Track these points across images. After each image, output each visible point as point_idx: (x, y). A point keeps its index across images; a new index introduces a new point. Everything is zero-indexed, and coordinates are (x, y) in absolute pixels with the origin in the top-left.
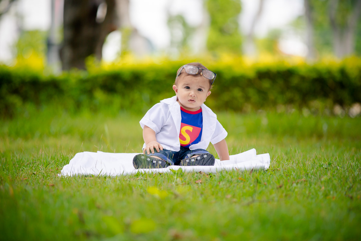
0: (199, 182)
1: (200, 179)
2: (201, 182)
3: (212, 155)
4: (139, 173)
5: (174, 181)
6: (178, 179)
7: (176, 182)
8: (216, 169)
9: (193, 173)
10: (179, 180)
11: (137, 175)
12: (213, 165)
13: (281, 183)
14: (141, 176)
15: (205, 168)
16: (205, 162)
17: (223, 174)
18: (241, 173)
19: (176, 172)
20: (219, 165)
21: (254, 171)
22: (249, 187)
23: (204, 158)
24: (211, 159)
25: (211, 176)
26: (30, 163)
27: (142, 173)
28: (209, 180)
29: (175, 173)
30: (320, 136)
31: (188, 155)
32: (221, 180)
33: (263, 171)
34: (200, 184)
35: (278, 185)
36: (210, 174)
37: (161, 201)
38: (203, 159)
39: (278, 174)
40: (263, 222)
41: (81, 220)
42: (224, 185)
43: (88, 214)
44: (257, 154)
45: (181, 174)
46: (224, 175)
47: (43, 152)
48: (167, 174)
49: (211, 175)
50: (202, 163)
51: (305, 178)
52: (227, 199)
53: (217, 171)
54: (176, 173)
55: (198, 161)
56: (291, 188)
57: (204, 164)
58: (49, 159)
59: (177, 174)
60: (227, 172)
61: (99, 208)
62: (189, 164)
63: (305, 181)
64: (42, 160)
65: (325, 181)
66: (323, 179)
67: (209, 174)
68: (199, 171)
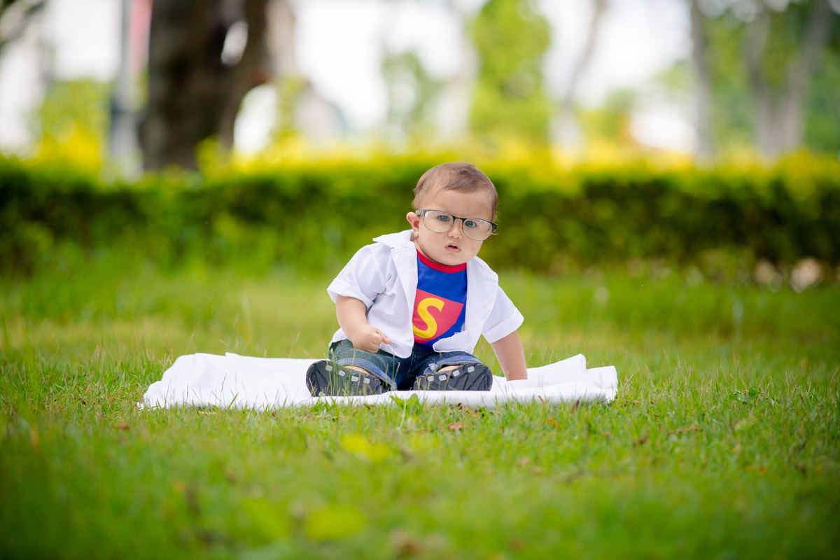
0: (456, 427)
1: (458, 420)
2: (460, 426)
3: (487, 368)
4: (320, 405)
5: (399, 425)
6: (409, 420)
7: (405, 427)
8: (496, 399)
9: (442, 407)
10: (412, 421)
11: (317, 409)
12: (489, 390)
13: (643, 433)
14: (325, 410)
15: (471, 397)
16: (471, 383)
17: (511, 411)
18: (551, 410)
19: (404, 403)
20: (502, 388)
21: (582, 405)
22: (570, 440)
23: (467, 373)
24: (483, 376)
25: (483, 415)
26: (74, 377)
27: (326, 405)
28: (478, 423)
29: (403, 406)
30: (726, 331)
31: (430, 365)
32: (507, 424)
33: (601, 404)
34: (458, 432)
35: (636, 438)
36: (480, 411)
37: (373, 469)
38: (466, 376)
39: (637, 413)
40: (606, 519)
41: (193, 508)
42: (513, 435)
43: (208, 494)
44: (588, 367)
45: (417, 409)
46: (513, 414)
47: (104, 353)
48: (384, 407)
49: (483, 412)
50: (463, 384)
51: (696, 422)
52: (519, 466)
53: (497, 403)
54: (405, 405)
55: (455, 380)
56: (665, 444)
57: (467, 386)
58: (117, 369)
59: (407, 408)
60: (520, 407)
61: (231, 480)
62: (435, 386)
63: (696, 430)
64: (101, 372)
65: (742, 432)
66: (738, 427)
67: (478, 409)
68: (458, 403)
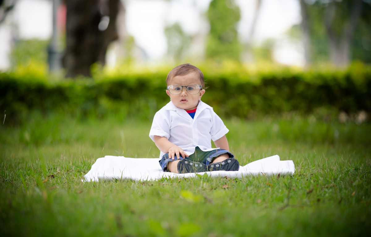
0: (226, 187)
1: (226, 184)
2: (227, 187)
3: (236, 160)
4: (163, 178)
5: (200, 187)
6: (205, 184)
7: (202, 187)
8: (242, 174)
9: (219, 178)
10: (206, 184)
11: (163, 180)
12: (238, 170)
13: (311, 187)
14: (166, 181)
15: (231, 174)
16: (230, 168)
18: (268, 179)
19: (201, 177)
20: (243, 170)
21: (281, 176)
22: (278, 192)
23: (228, 163)
24: (235, 164)
25: (236, 181)
26: (52, 169)
27: (166, 178)
28: (235, 185)
29: (201, 178)
30: (332, 142)
32: (248, 185)
33: (290, 176)
34: (227, 189)
35: (308, 190)
38: (227, 165)
39: (306, 179)
40: (305, 227)
41: (119, 225)
42: (251, 190)
43: (126, 218)
44: (281, 160)
45: (208, 180)
46: (250, 180)
47: (64, 158)
48: (192, 179)
49: (237, 180)
50: (226, 168)
51: (333, 183)
52: (257, 204)
53: (242, 176)
54: (202, 178)
56: (321, 192)
57: (228, 170)
58: (71, 164)
59: (203, 179)
60: (254, 177)
61: (133, 212)
63: (334, 186)
64: (64, 167)
65: (355, 186)
66: (354, 184)
67: (235, 179)
68: (225, 176)
